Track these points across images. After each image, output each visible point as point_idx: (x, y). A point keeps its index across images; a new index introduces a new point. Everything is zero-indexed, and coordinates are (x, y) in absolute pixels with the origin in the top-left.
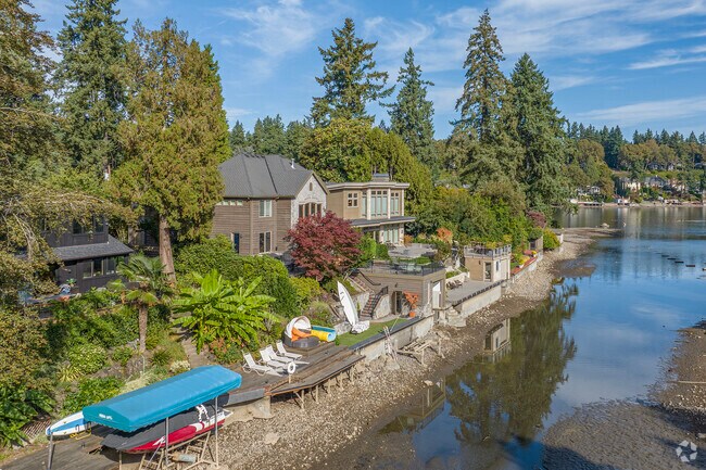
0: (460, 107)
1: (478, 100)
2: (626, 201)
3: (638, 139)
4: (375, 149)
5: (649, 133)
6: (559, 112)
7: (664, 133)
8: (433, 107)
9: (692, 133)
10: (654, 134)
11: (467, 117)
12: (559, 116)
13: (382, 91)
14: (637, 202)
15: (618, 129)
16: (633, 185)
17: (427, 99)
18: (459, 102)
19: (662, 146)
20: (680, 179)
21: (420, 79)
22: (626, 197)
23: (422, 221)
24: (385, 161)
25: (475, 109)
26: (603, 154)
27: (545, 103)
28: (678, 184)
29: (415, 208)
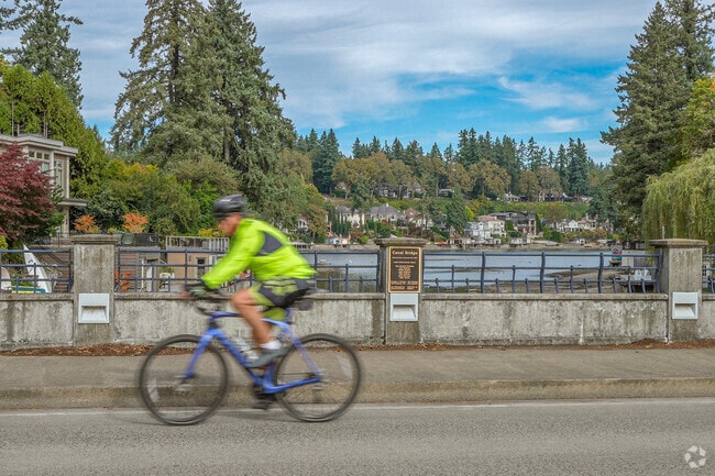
0: (137, 52)
1: (167, 42)
2: (345, 242)
3: (360, 151)
4: (18, 97)
5: (376, 143)
6: (271, 78)
7: (397, 144)
8: (80, 59)
9: (435, 146)
10: (382, 145)
11: (151, 65)
12: (272, 84)
13: (13, 17)
14: (361, 243)
15: (332, 134)
16: (355, 219)
17: (69, 45)
18: (136, 44)
19: (395, 161)
20: (420, 209)
21: (58, 11)
22: (345, 236)
23: (97, 206)
24: (35, 118)
25: (163, 52)
26: (310, 171)
27: (253, 63)
28: (417, 217)
29: (85, 189)
